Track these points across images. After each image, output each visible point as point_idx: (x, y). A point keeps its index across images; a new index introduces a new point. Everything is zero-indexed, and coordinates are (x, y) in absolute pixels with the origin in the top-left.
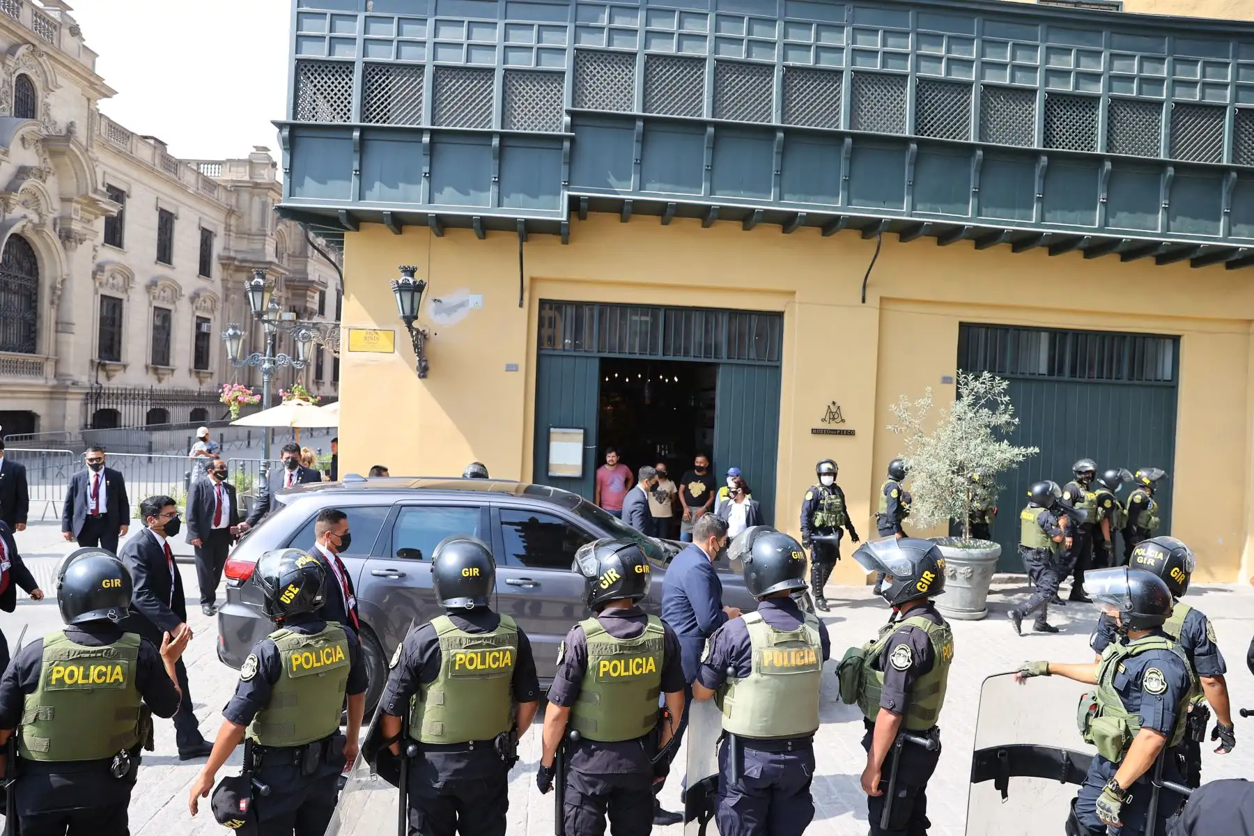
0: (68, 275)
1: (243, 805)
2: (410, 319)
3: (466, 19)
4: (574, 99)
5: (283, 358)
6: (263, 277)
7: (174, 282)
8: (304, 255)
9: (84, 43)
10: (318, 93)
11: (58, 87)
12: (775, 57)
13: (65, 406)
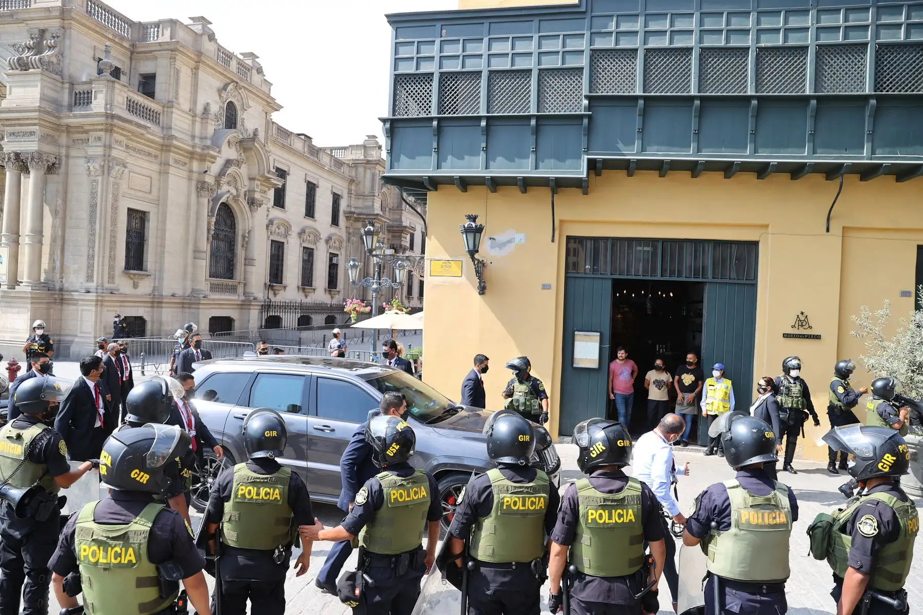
0: (252, 228)
1: (357, 592)
2: (473, 252)
3: (511, 36)
4: (590, 87)
5: (386, 281)
6: (373, 226)
7: (315, 229)
8: (399, 208)
9: (265, 78)
10: (409, 97)
11: (249, 107)
12: (749, 41)
13: (249, 313)
